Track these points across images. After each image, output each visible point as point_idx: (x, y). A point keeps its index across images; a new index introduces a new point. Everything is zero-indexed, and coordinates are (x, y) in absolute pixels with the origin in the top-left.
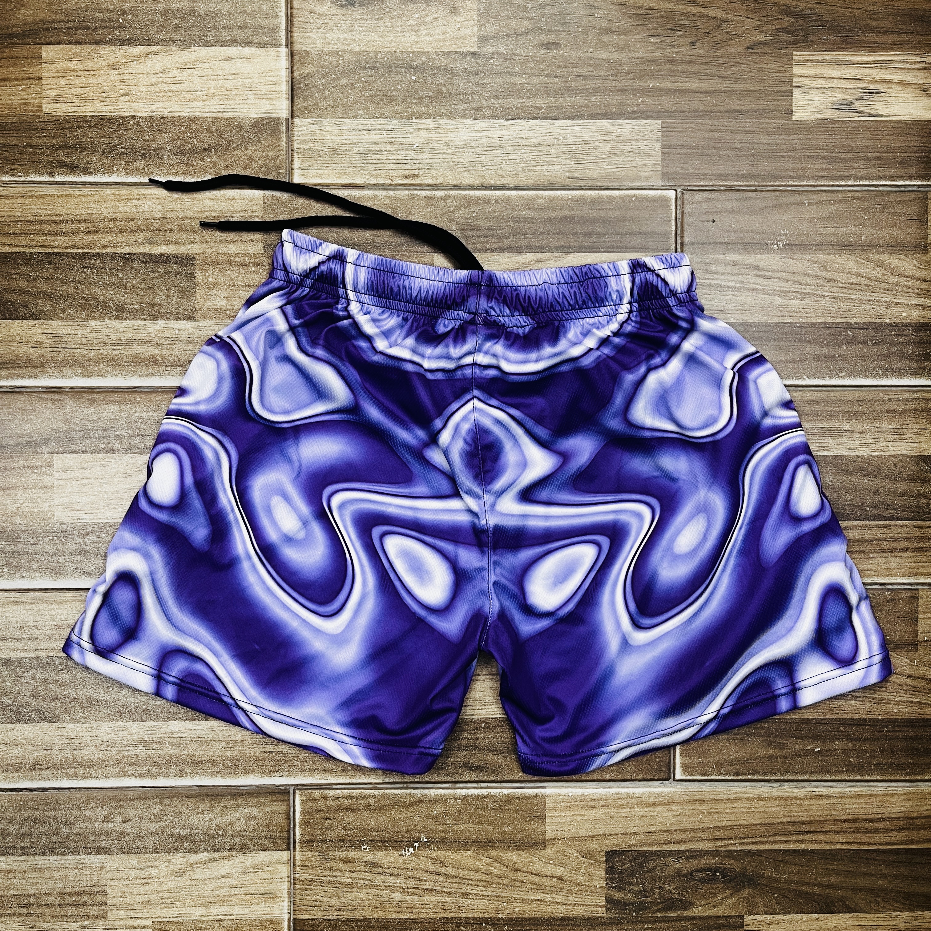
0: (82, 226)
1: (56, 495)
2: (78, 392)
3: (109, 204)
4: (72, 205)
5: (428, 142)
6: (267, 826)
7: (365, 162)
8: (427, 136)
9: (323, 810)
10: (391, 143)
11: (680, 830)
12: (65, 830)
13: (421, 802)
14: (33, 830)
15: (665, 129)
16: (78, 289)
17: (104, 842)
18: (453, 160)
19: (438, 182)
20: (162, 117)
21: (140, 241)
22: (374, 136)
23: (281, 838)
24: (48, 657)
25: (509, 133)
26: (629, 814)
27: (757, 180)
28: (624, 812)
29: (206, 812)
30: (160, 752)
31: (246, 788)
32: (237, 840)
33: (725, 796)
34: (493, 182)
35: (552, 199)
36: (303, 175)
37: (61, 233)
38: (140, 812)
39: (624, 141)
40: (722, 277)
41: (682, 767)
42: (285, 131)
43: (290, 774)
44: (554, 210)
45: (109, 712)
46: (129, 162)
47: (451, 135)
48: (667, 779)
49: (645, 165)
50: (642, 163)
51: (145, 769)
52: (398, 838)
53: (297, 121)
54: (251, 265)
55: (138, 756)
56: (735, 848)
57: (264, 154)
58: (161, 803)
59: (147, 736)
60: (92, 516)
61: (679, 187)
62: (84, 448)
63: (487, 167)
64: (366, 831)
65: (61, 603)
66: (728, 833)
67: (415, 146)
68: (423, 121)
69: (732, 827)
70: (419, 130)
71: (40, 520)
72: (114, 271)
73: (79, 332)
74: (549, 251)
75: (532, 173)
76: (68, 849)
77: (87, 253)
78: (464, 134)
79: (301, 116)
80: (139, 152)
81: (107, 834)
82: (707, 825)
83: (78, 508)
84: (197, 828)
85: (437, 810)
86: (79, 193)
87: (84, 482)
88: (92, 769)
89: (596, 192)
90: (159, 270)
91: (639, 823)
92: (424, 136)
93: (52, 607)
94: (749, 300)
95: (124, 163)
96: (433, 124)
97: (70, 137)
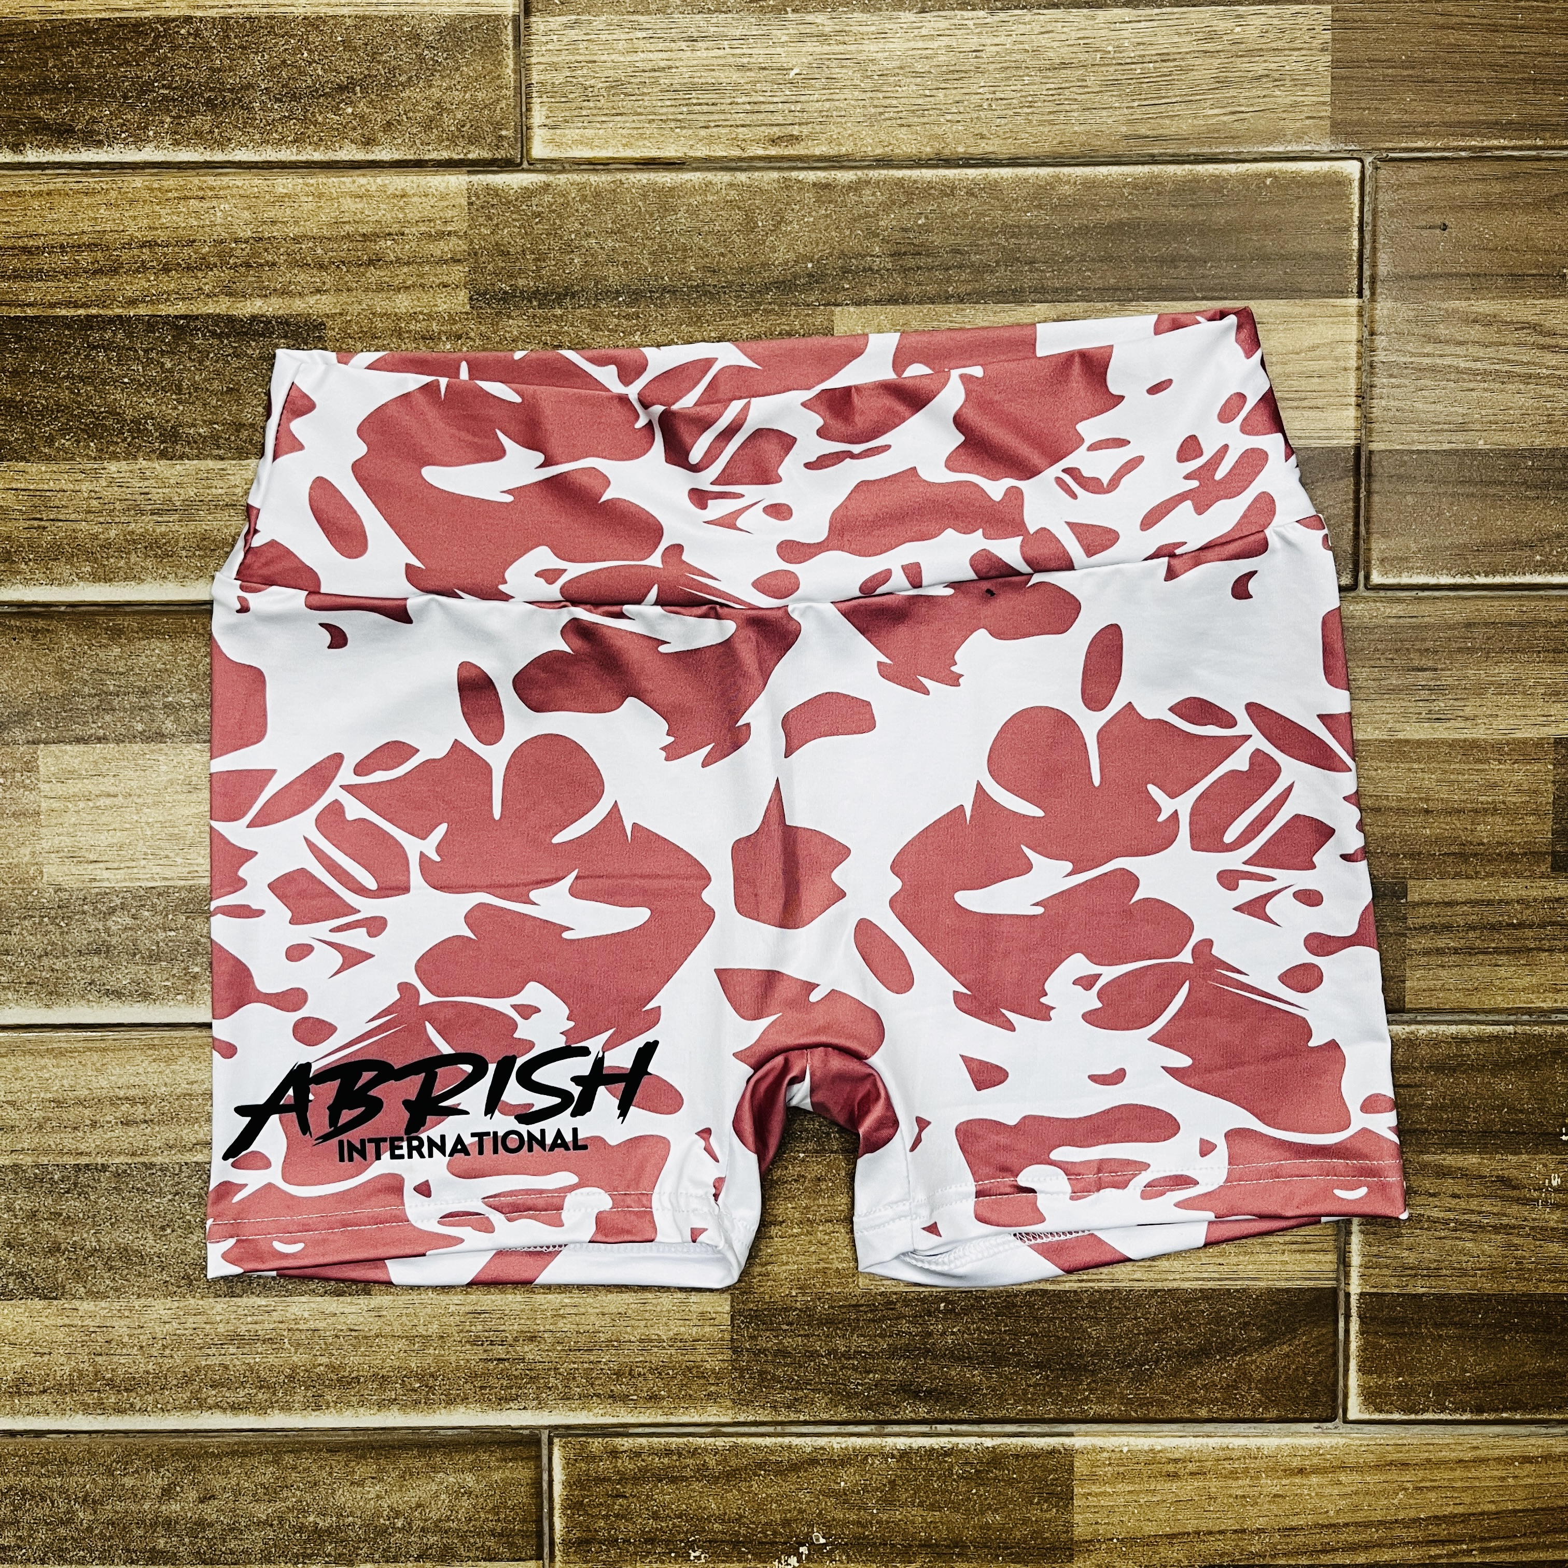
0: (85, 259)
1: (43, 830)
2: (85, 613)
3: (140, 210)
4: (62, 213)
5: (821, 63)
6: (495, 1510)
7: (685, 109)
8: (819, 49)
9: (609, 1479)
10: (742, 68)
11: (1357, 1524)
12: (83, 1515)
13: (813, 1462)
14: (20, 1513)
15: (1340, 24)
16: (79, 394)
17: (162, 1541)
18: (876, 102)
19: (843, 150)
20: (249, 18)
21: (207, 288)
22: (703, 53)
23: (524, 1535)
24: (37, 1166)
25: (997, 41)
26: (1248, 1491)
27: (1542, 134)
28: (1240, 1486)
29: (368, 1482)
30: (271, 1359)
31: (450, 1432)
32: (433, 1539)
33: (1453, 1455)
34: (961, 149)
35: (1089, 185)
36: (552, 141)
37: (38, 274)
38: (234, 1481)
39: (1250, 52)
40: (1460, 350)
41: (1362, 1394)
42: (511, 44)
43: (541, 1405)
44: (1095, 207)
45: (165, 1277)
46: (180, 117)
47: (871, 48)
48: (1331, 1420)
49: (1295, 105)
50: (1288, 100)
51: (242, 1394)
52: (766, 1536)
53: (538, 23)
54: (444, 339)
55: (226, 1368)
56: (1472, 1560)
57: (468, 96)
58: (276, 1462)
59: (244, 1328)
60: (120, 874)
61: (1369, 152)
62: (101, 732)
63: (949, 117)
64: (699, 1521)
65: (62, 1053)
66: (1459, 1529)
67: (792, 73)
68: (810, 18)
69: (1465, 1518)
70: (801, 38)
71: (13, 883)
72: (154, 355)
73: (85, 487)
74: (1082, 299)
75: (1046, 129)
76: (91, 1552)
77: (96, 317)
78: (898, 45)
79: (545, 11)
80: (202, 95)
81: (169, 1524)
82: (1412, 1514)
83: (92, 857)
84: (351, 1514)
85: (846, 1479)
86: (76, 187)
87: (102, 802)
88: (134, 1395)
89: (1187, 167)
90: (250, 352)
91: (1270, 1510)
92: (811, 50)
93: (43, 1062)
94: (1520, 400)
95: (168, 120)
96: (830, 22)
97: (54, 66)
